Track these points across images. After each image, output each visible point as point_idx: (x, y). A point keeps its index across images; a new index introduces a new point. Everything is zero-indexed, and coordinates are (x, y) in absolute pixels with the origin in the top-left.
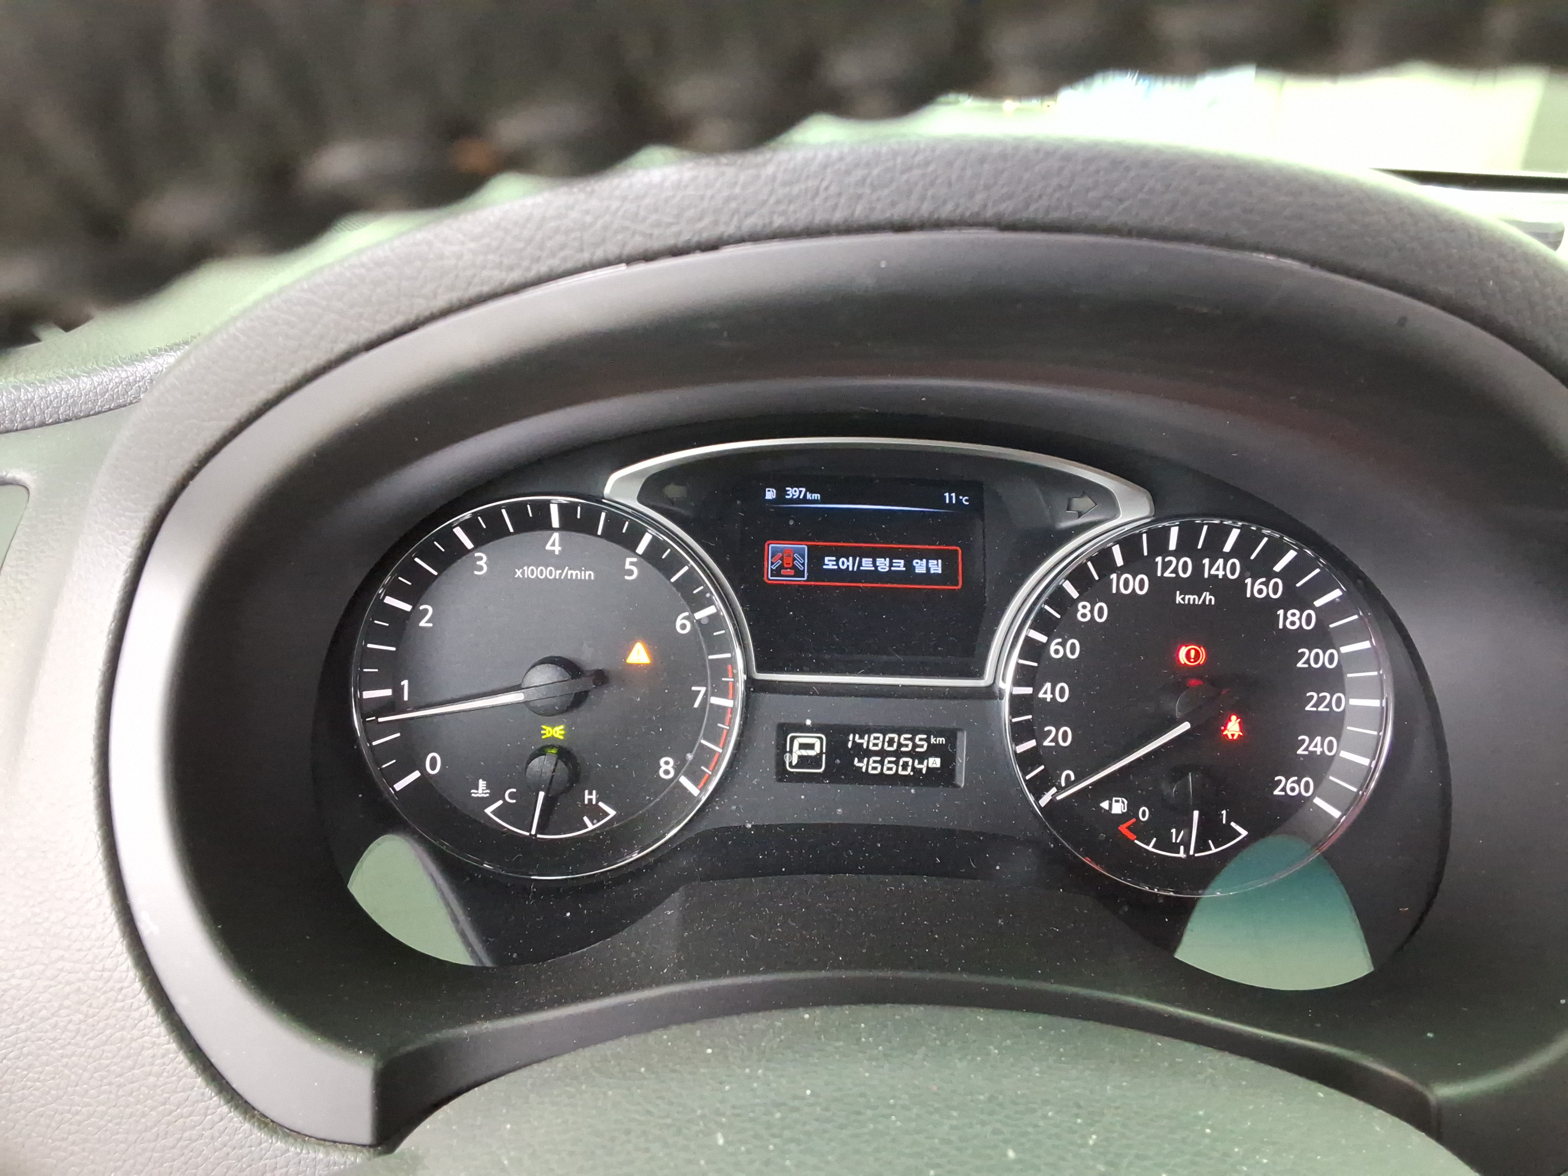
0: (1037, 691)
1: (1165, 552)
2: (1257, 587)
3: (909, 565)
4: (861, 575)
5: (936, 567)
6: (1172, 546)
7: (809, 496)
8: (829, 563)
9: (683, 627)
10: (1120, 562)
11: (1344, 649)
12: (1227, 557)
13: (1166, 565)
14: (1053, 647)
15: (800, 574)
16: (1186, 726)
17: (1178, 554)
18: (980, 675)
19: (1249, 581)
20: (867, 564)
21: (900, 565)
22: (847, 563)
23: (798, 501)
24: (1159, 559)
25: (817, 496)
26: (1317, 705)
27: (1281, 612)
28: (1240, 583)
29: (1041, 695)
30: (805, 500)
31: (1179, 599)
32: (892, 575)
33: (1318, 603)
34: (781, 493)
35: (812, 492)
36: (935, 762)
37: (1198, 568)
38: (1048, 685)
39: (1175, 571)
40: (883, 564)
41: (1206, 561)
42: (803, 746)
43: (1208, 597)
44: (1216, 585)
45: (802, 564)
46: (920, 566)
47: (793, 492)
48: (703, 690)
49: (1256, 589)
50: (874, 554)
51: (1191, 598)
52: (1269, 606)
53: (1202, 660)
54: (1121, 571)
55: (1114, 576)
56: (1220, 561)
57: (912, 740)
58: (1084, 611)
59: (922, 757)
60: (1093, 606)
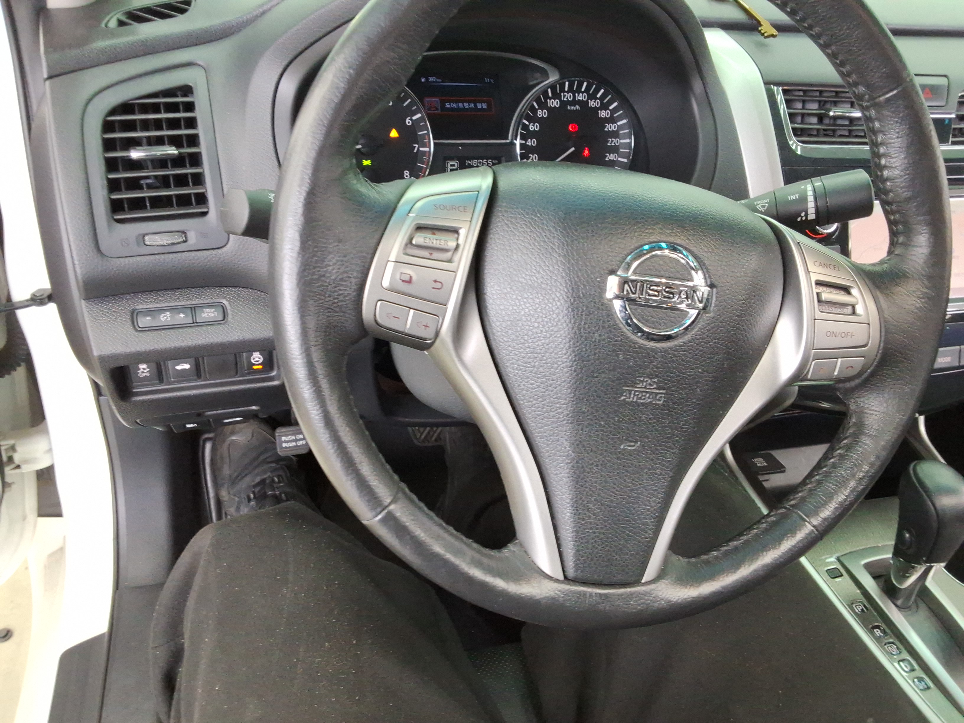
0: (526, 142)
1: (564, 92)
2: (592, 103)
3: (475, 106)
4: (459, 109)
5: (485, 106)
6: (566, 89)
7: (437, 80)
8: (447, 105)
9: (409, 123)
10: (550, 95)
11: (619, 123)
12: (583, 93)
13: (564, 96)
14: (531, 126)
15: (437, 109)
16: (573, 149)
17: (568, 92)
18: (507, 138)
19: (589, 101)
20: (461, 105)
21: (472, 105)
22: (454, 105)
23: (434, 82)
24: (562, 94)
25: (440, 80)
26: (611, 143)
27: (599, 112)
28: (587, 102)
29: (527, 144)
30: (436, 82)
31: (569, 108)
32: (470, 109)
33: (611, 108)
34: (427, 79)
35: (438, 79)
37: (574, 97)
38: (529, 140)
39: (567, 98)
40: (466, 105)
41: (577, 94)
42: (451, 165)
43: (578, 107)
44: (580, 103)
45: (438, 105)
46: (479, 106)
47: (431, 79)
48: (417, 145)
49: (592, 104)
50: (463, 102)
51: (573, 108)
52: (596, 109)
53: (577, 128)
54: (550, 99)
55: (548, 100)
56: (581, 94)
57: (487, 162)
58: (540, 113)
60: (542, 111)
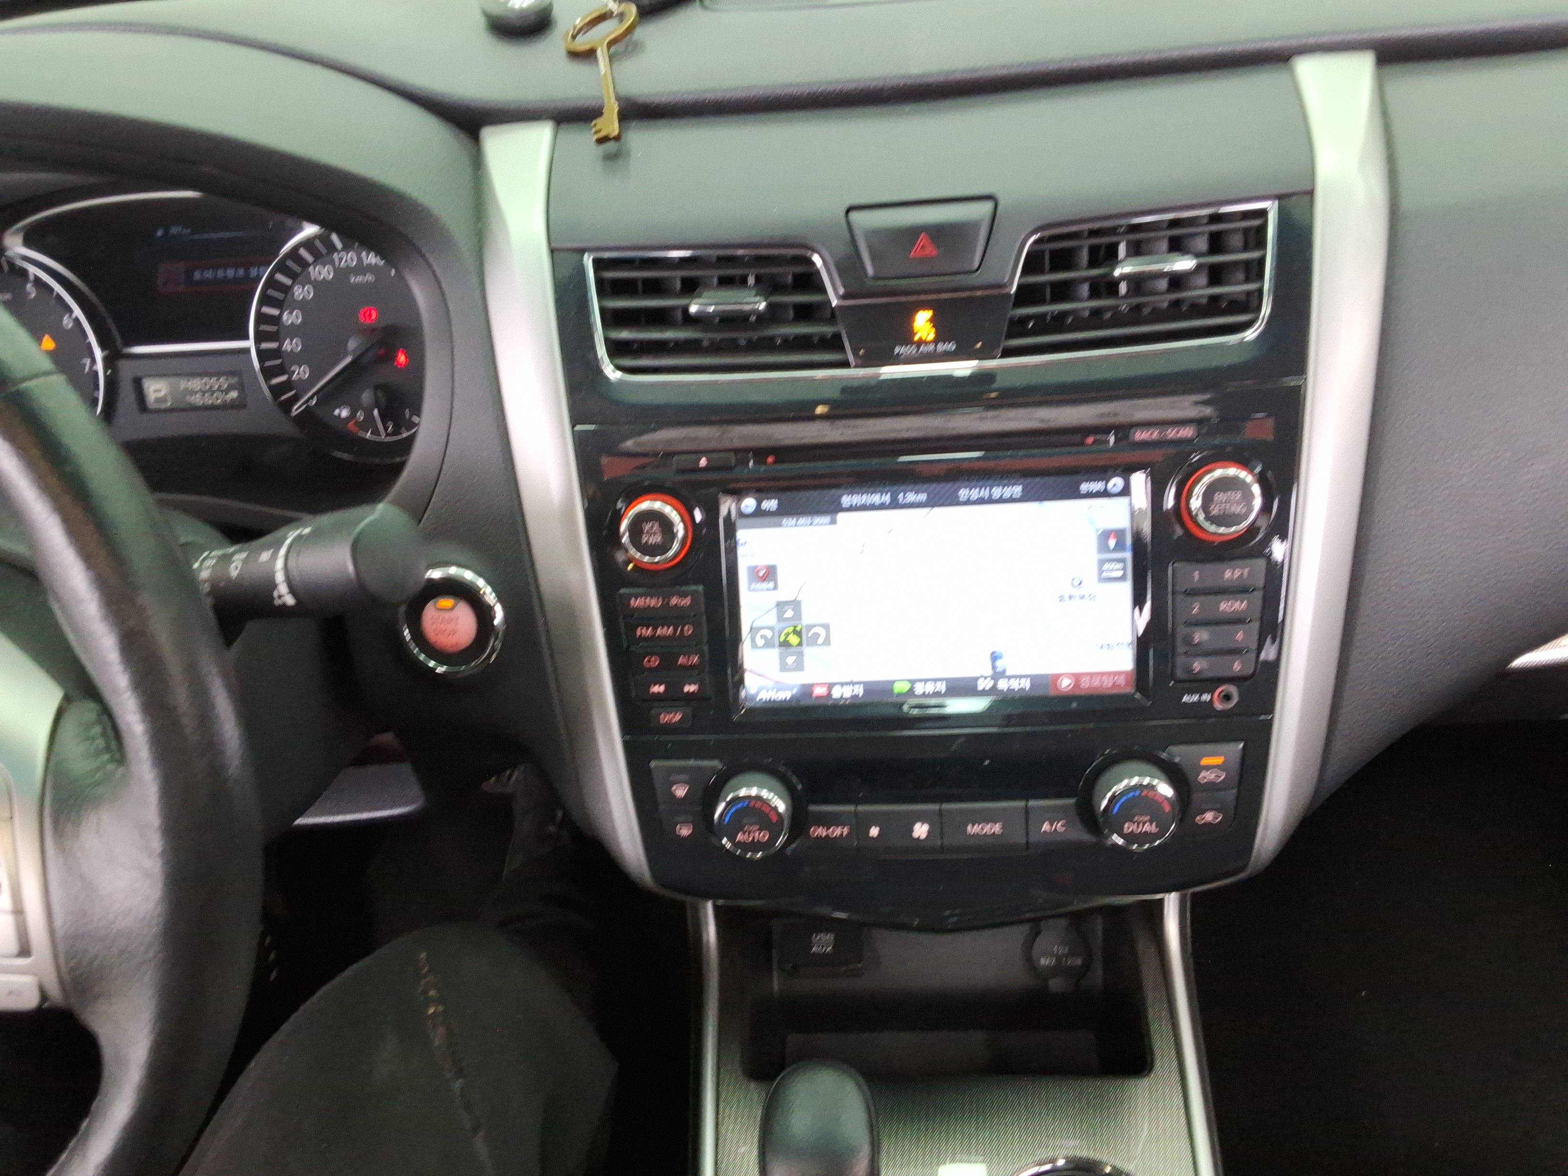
0: (281, 345)
1: (338, 251)
4: (215, 281)
6: (339, 247)
7: (184, 232)
8: (197, 275)
9: (68, 324)
10: (310, 260)
13: (340, 259)
14: (285, 316)
15: (179, 284)
17: (346, 253)
20: (221, 273)
21: (241, 272)
22: (208, 274)
24: (334, 256)
25: (189, 231)
29: (284, 348)
30: (181, 235)
31: (352, 280)
34: (167, 231)
35: (186, 229)
36: (234, 394)
37: (360, 260)
38: (287, 341)
39: (346, 262)
41: (364, 256)
42: (155, 391)
43: (369, 278)
44: (372, 269)
45: (180, 278)
47: (174, 230)
51: (359, 279)
53: (375, 316)
54: (312, 266)
55: (309, 269)
56: (372, 255)
57: (218, 380)
58: (300, 293)
59: (227, 391)
60: (303, 288)
